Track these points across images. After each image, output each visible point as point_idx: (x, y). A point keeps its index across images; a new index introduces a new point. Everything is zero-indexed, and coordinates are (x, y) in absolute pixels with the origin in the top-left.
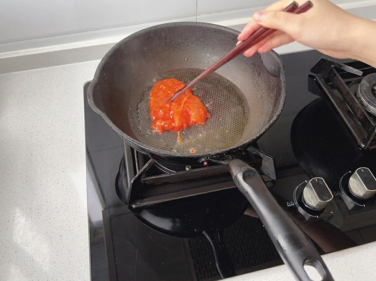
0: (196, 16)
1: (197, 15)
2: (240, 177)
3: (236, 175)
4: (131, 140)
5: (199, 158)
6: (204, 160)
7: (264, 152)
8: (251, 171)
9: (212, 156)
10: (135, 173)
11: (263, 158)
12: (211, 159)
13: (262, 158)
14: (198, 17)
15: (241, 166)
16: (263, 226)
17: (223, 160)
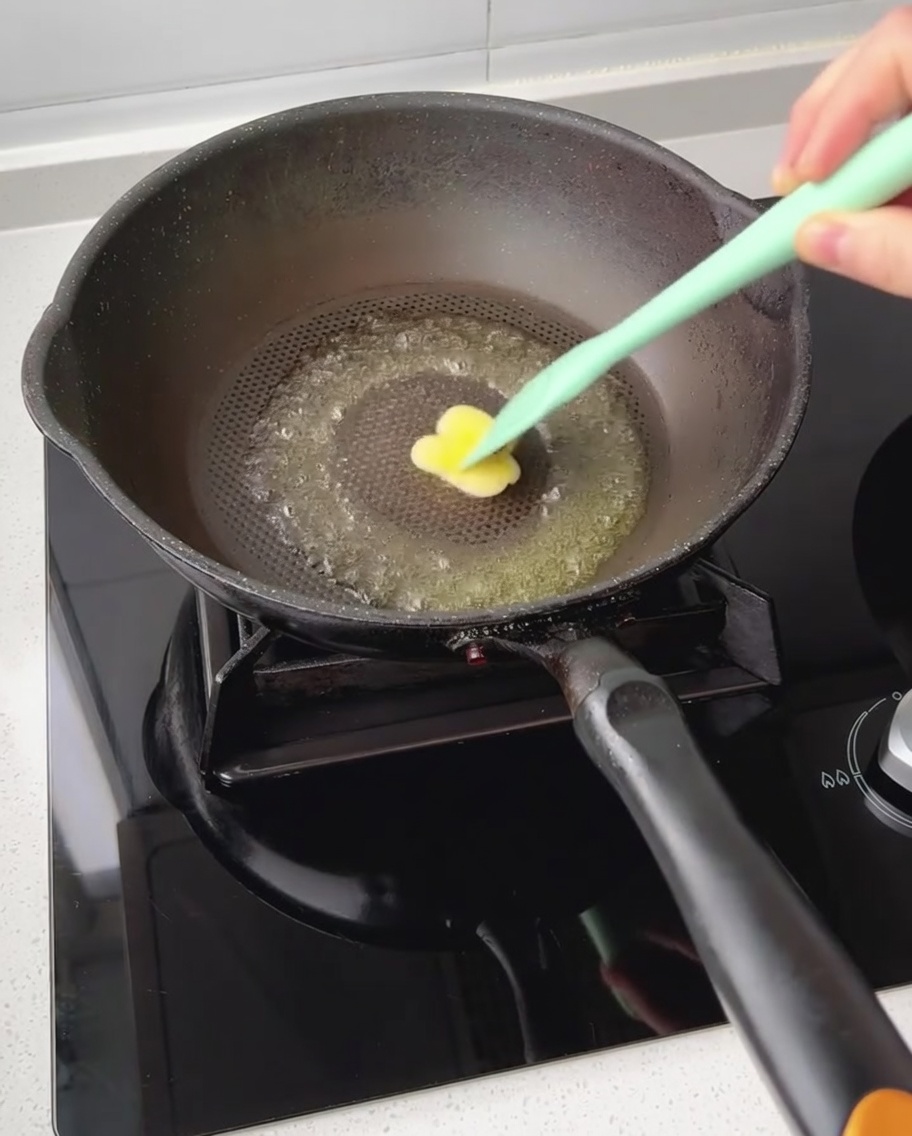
0: (484, 50)
1: (490, 45)
2: (598, 711)
3: (584, 700)
4: (178, 551)
5: (448, 631)
6: (467, 639)
7: (738, 577)
8: (643, 687)
9: (501, 627)
10: (235, 646)
11: (729, 595)
12: (494, 634)
13: (726, 600)
14: (493, 53)
15: (603, 666)
17: (542, 641)
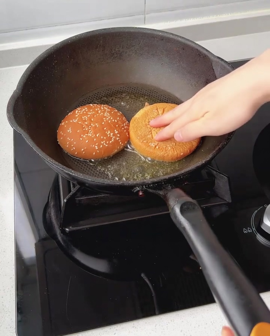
0: (144, 15)
1: (145, 13)
2: (177, 210)
3: (173, 207)
4: (53, 163)
5: (133, 187)
6: (139, 189)
7: (219, 171)
9: (149, 185)
10: (70, 191)
11: (216, 176)
12: (147, 188)
14: (146, 16)
15: (179, 197)
16: (201, 268)
17: (161, 190)
